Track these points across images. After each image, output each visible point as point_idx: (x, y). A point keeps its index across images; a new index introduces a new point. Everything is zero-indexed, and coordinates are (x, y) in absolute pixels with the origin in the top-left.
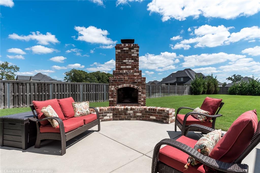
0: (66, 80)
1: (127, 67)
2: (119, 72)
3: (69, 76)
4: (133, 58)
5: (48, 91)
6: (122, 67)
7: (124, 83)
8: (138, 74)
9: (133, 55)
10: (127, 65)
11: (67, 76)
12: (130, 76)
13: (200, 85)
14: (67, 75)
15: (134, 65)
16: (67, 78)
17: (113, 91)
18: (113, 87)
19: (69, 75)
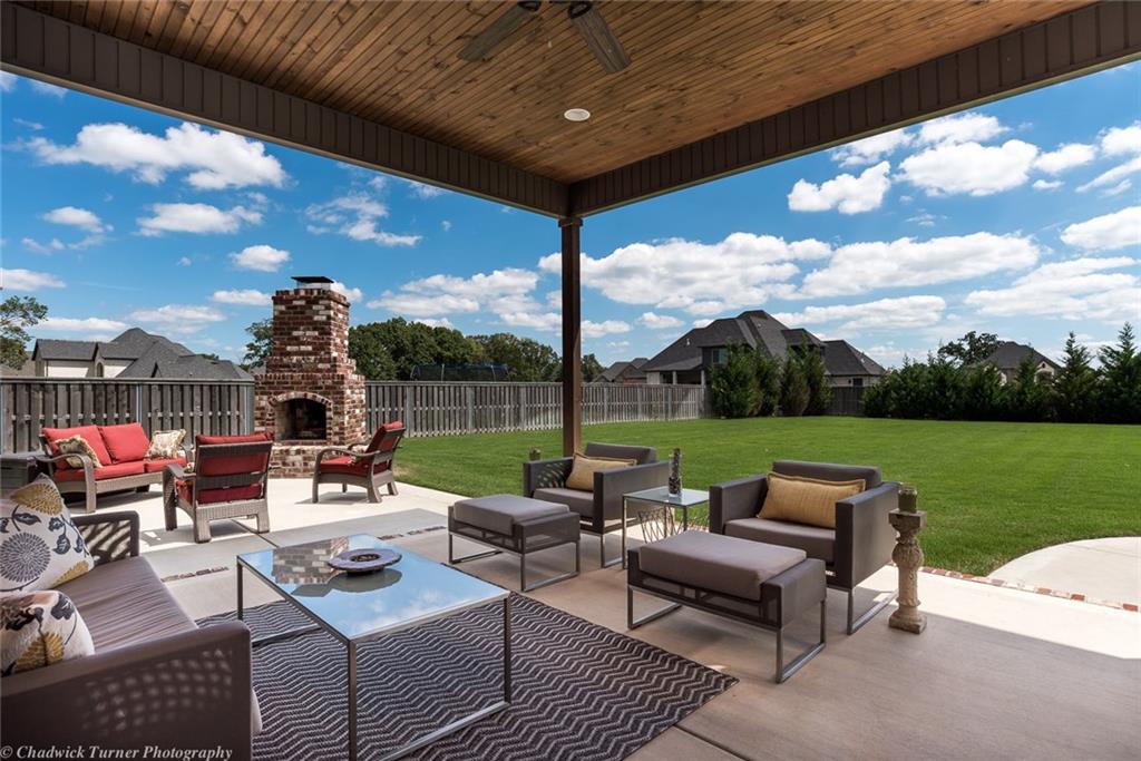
0: (257, 359)
1: (303, 348)
2: (281, 360)
3: (267, 341)
4: (316, 326)
5: (129, 406)
6: (289, 348)
7: (292, 389)
8: (328, 366)
9: (316, 318)
10: (303, 343)
11: (259, 339)
12: (307, 371)
13: (744, 384)
14: (259, 337)
15: (321, 344)
16: (257, 349)
17: (263, 408)
18: (265, 397)
19: (266, 337)
